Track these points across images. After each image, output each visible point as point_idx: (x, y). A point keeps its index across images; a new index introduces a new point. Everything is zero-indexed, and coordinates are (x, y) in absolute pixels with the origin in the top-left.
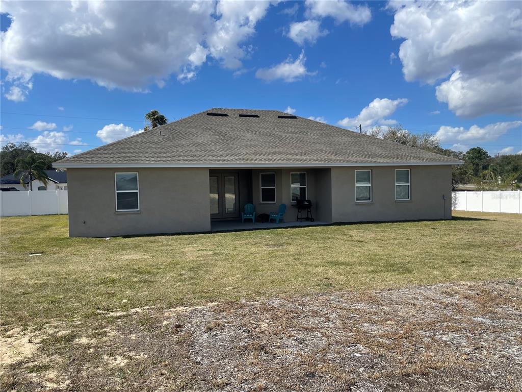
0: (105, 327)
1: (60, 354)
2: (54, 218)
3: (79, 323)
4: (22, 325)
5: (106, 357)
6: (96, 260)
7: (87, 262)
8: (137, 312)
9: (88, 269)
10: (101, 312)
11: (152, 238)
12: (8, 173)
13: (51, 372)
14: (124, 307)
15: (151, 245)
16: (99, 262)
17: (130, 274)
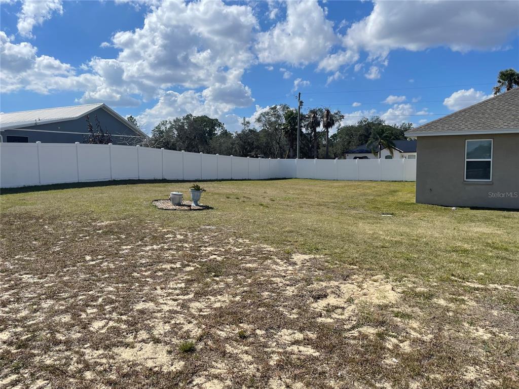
0: (463, 295)
1: (421, 308)
2: (400, 184)
3: (436, 284)
4: (384, 273)
5: (466, 325)
6: (444, 227)
7: (435, 228)
8: (497, 289)
9: (437, 235)
10: (456, 279)
11: (505, 213)
12: (362, 144)
13: (413, 322)
14: (481, 280)
15: (504, 220)
16: (446, 230)
17: (484, 248)
